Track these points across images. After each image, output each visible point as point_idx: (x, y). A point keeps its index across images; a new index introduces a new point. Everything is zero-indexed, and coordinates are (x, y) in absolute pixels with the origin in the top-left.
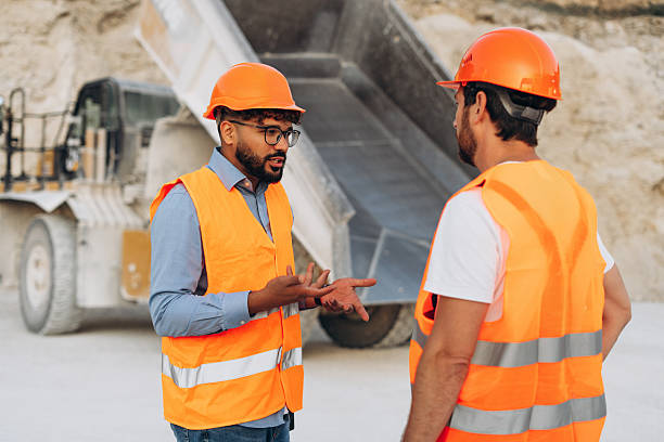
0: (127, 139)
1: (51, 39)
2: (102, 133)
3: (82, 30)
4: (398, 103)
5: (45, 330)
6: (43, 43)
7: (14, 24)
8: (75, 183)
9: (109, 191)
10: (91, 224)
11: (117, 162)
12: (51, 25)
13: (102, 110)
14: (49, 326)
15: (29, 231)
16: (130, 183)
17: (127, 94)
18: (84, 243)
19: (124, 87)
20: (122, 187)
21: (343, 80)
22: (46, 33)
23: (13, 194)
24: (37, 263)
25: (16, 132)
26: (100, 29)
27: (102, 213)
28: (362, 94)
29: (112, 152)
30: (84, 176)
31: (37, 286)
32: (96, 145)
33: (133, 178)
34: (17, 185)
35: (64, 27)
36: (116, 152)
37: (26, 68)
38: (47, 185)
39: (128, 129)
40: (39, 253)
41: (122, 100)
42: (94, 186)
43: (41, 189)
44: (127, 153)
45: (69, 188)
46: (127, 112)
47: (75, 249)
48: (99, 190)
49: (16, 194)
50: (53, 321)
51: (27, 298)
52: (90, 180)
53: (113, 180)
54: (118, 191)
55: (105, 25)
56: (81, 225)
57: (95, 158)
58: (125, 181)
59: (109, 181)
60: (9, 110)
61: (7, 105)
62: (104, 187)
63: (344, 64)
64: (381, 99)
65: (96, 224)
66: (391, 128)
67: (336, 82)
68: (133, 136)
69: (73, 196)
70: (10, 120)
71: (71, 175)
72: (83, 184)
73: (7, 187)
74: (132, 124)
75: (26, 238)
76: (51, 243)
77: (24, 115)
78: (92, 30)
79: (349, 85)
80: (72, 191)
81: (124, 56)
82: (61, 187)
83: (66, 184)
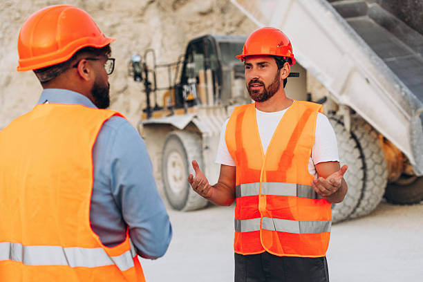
0: (224, 74)
1: (145, 18)
2: (209, 72)
3: (164, 10)
4: (414, 27)
5: (186, 208)
6: (141, 21)
7: (122, 12)
8: (195, 108)
9: (218, 111)
10: (210, 135)
11: (220, 91)
12: (144, 9)
13: (205, 57)
14: (188, 205)
15: (166, 143)
16: (231, 104)
17: (221, 44)
18: (207, 148)
19: (218, 40)
20: (226, 108)
21: (371, 17)
22: (142, 15)
23: (153, 120)
24: (174, 164)
25: (151, 78)
26: (174, 8)
27: (216, 127)
28: (386, 24)
29: (217, 84)
30: (201, 102)
31: (175, 179)
32: (206, 81)
33: (232, 101)
34: (155, 113)
35: (153, 9)
36: (219, 85)
37: (132, 39)
38: (176, 111)
39: (224, 68)
40: (175, 157)
41: (219, 49)
42: (208, 109)
43: (172, 114)
44: (226, 84)
45: (192, 112)
46: (222, 57)
47: (201, 152)
48: (211, 111)
49: (156, 119)
50: (191, 203)
51: (169, 187)
52: (205, 105)
53: (219, 103)
54: (224, 110)
55: (177, 5)
56: (204, 136)
57: (207, 90)
58: (227, 104)
59: (217, 105)
60: (145, 64)
61: (143, 61)
62: (214, 108)
63: (370, 5)
64: (401, 26)
65: (214, 134)
66: (412, 46)
67: (366, 19)
68: (228, 72)
69: (196, 117)
70: (146, 71)
71: (192, 103)
72: (202, 108)
73: (149, 116)
74: (227, 64)
75: (164, 148)
76: (184, 150)
77: (156, 67)
78: (169, 9)
79: (375, 20)
80: (195, 114)
81: (191, 24)
82: (186, 112)
83: (189, 110)
